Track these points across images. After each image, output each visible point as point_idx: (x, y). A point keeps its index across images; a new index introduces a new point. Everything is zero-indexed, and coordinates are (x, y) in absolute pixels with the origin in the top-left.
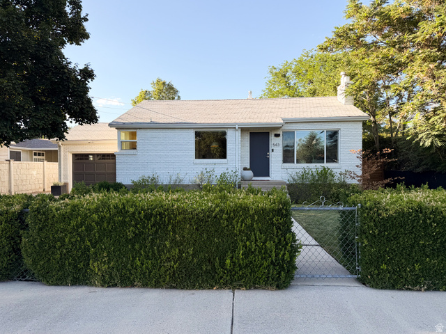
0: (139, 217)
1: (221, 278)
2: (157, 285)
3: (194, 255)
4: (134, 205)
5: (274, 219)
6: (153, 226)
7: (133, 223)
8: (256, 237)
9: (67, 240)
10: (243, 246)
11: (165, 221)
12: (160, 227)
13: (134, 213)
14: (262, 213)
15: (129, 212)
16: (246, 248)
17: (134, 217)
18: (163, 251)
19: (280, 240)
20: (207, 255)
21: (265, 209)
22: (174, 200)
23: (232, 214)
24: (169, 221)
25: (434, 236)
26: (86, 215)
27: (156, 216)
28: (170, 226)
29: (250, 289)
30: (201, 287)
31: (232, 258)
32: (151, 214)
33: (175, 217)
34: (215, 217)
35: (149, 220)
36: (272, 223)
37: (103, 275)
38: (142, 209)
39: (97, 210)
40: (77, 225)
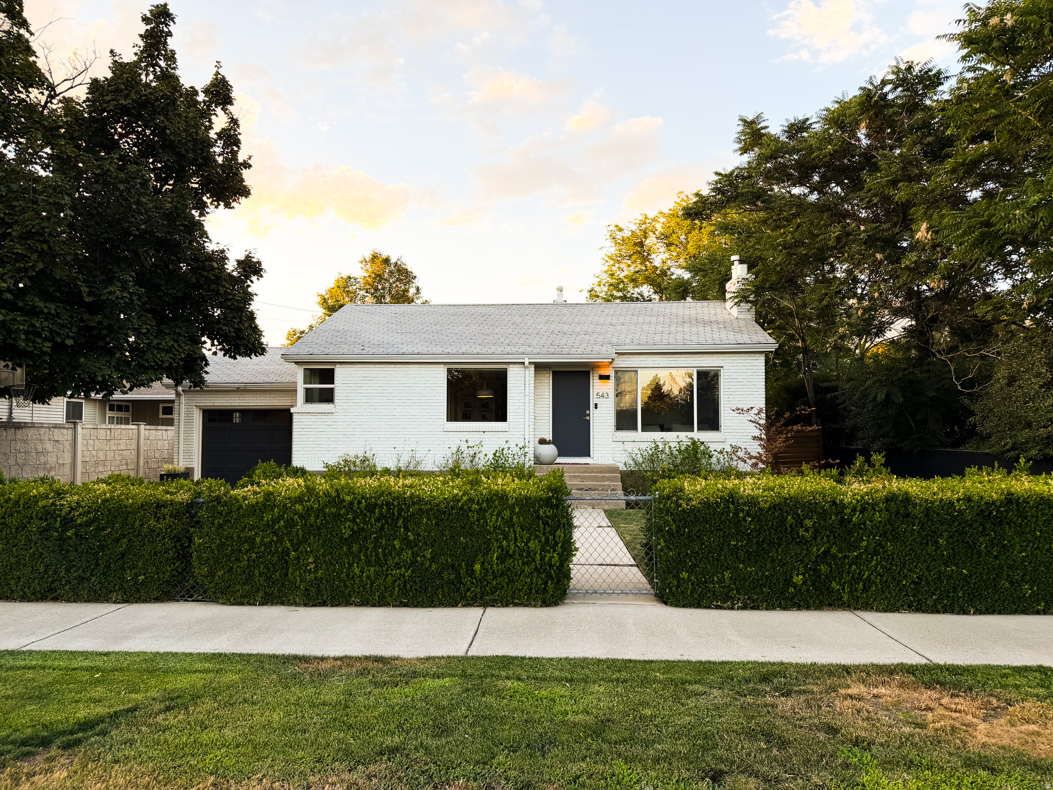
0: (359, 508)
1: (469, 590)
2: (381, 602)
3: (432, 559)
4: (351, 491)
5: (541, 512)
6: (377, 520)
7: (350, 516)
8: (515, 536)
9: (258, 540)
10: (499, 548)
11: (393, 514)
12: (387, 522)
13: (351, 503)
14: (526, 503)
15: (344, 501)
16: (502, 550)
17: (352, 508)
18: (391, 555)
19: (547, 539)
20: (449, 560)
21: (530, 498)
22: (406, 486)
23: (485, 505)
24: (399, 514)
25: (748, 535)
26: (285, 506)
27: (381, 507)
28: (401, 521)
29: (507, 606)
30: (441, 604)
31: (483, 564)
32: (376, 505)
33: (408, 509)
34: (462, 508)
35: (373, 512)
36: (538, 517)
37: (306, 589)
38: (363, 498)
39: (300, 500)
40: (272, 520)
